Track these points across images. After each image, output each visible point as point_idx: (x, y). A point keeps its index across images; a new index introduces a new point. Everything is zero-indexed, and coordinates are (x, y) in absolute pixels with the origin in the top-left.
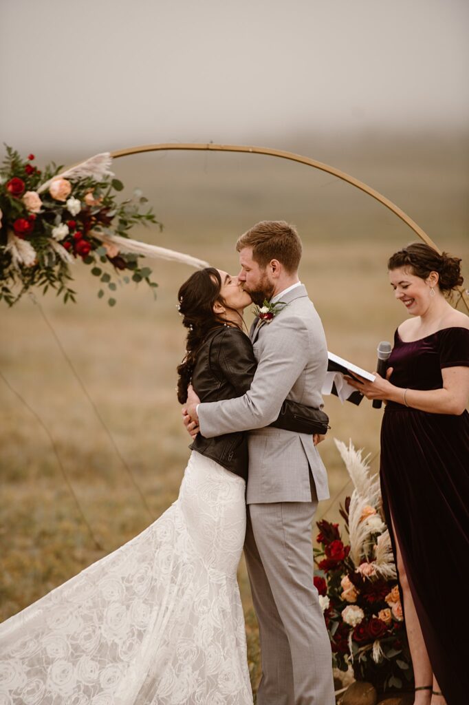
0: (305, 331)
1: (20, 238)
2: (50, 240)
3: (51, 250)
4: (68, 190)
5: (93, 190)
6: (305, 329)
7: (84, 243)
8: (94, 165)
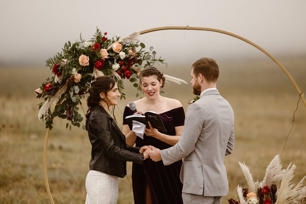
0: (200, 110)
1: (98, 70)
2: (112, 70)
3: (113, 75)
4: (121, 48)
5: (132, 48)
6: (200, 109)
7: (128, 71)
8: (133, 36)
